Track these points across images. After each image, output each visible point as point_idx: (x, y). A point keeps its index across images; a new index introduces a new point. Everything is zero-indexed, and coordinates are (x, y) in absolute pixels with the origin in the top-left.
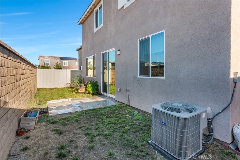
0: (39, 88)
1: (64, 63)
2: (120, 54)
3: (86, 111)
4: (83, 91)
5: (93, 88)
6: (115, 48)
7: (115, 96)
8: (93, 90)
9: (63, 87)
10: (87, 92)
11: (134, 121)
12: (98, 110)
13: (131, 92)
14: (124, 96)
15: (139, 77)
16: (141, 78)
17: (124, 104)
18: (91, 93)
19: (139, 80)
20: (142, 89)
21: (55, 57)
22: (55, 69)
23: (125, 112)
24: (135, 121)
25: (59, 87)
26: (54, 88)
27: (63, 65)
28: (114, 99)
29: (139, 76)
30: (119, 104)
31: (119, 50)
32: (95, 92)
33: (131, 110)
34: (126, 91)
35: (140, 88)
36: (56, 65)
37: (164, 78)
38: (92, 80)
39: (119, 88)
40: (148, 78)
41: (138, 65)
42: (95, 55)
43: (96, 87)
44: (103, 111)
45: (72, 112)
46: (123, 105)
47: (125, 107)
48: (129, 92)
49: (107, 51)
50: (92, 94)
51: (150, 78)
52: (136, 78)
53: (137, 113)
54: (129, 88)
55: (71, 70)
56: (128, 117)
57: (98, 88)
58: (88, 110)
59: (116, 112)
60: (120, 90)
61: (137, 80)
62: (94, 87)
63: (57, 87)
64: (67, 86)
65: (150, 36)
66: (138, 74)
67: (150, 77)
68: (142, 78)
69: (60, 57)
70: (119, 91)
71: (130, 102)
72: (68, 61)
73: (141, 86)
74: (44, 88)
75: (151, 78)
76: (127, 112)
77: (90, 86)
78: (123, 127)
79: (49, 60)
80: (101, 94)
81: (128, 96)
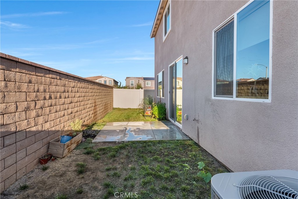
0: (114, 107)
1: (147, 83)
2: (188, 63)
3: (133, 142)
4: (149, 115)
5: (159, 111)
6: (182, 56)
7: (182, 125)
8: (159, 113)
9: (136, 108)
10: (153, 116)
11: (194, 182)
12: (150, 144)
13: (201, 124)
14: (192, 128)
15: (213, 98)
16: (217, 100)
17: (192, 140)
18: (157, 117)
19: (213, 103)
20: (218, 121)
21: (139, 78)
22: (136, 89)
23: (187, 155)
24: (197, 181)
25: (132, 108)
26: (127, 108)
27: (146, 86)
28: (181, 129)
29: (214, 96)
30: (185, 138)
31: (187, 58)
32: (162, 117)
33: (198, 155)
34: (194, 120)
35: (214, 117)
36: (137, 85)
37: (268, 101)
38: (159, 101)
39: (186, 115)
40: (230, 101)
41: (212, 76)
42: (164, 70)
43: (163, 110)
44: (155, 147)
45: (117, 141)
46: (190, 142)
47: (191, 146)
48: (199, 123)
49: (174, 63)
50: (158, 119)
51: (234, 101)
52: (208, 100)
53: (204, 166)
54: (199, 115)
55: (144, 90)
56: (187, 169)
57: (166, 112)
58: (137, 141)
59: (173, 153)
60: (188, 117)
61: (210, 103)
62: (161, 110)
63: (130, 108)
64: (140, 107)
65: (235, 15)
66: (211, 94)
67: (234, 98)
68: (219, 100)
69: (144, 78)
70: (185, 118)
71: (199, 139)
72: (151, 81)
73: (217, 115)
74: (119, 108)
75: (236, 101)
76: (190, 156)
77: (156, 108)
78: (167, 189)
79: (134, 81)
80: (168, 120)
81: (197, 129)
